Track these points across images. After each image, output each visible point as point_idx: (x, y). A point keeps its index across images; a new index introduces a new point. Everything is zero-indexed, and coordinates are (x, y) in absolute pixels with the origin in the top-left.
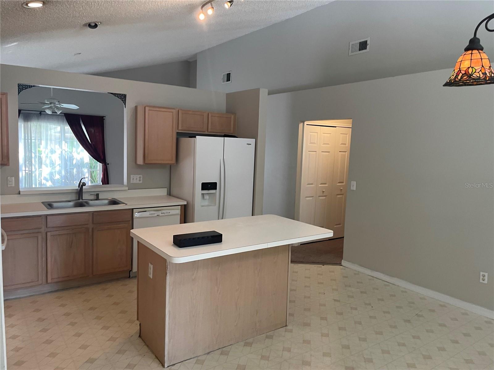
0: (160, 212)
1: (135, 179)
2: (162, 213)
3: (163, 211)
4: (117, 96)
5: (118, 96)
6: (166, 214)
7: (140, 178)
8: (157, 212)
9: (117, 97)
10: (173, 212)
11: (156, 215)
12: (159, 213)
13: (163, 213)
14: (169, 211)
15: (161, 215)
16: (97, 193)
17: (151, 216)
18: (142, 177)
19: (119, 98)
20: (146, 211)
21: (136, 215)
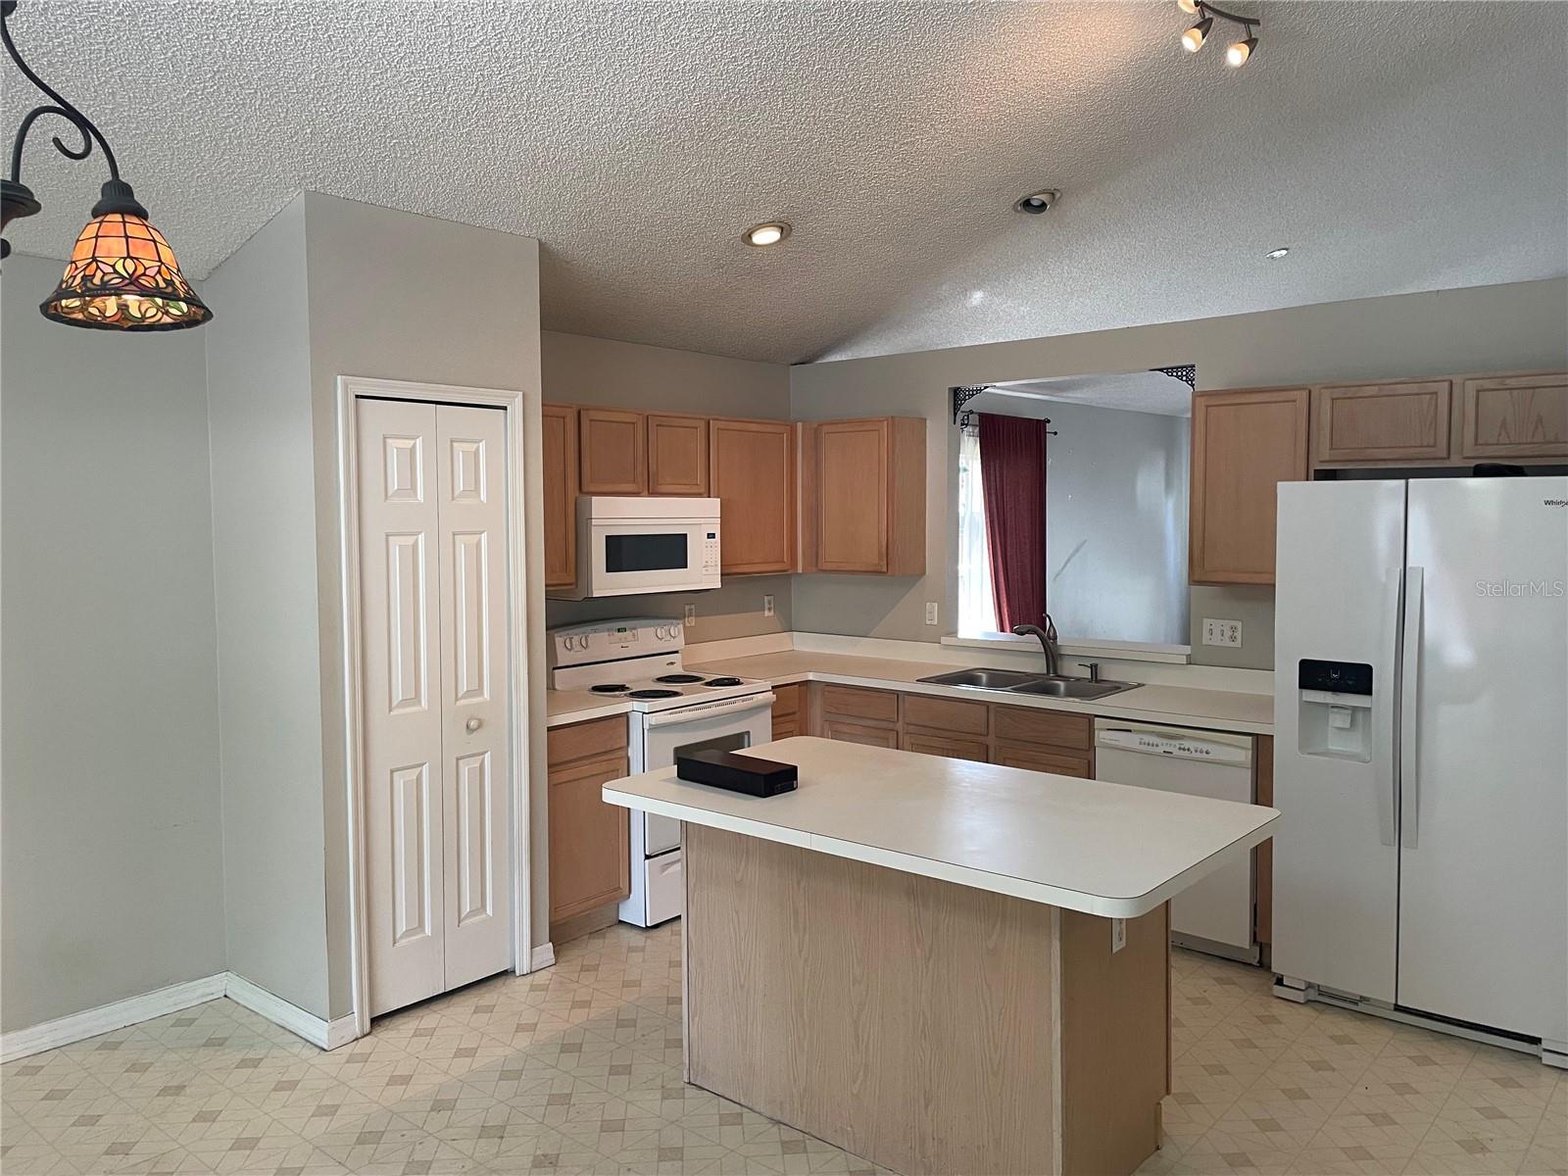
0: (1177, 743)
1: (1217, 632)
2: (1180, 749)
3: (1186, 744)
4: (1175, 374)
5: (1180, 374)
6: (1194, 755)
7: (1233, 629)
8: (1165, 741)
9: (1177, 376)
10: (1219, 753)
11: (1160, 750)
12: (1173, 746)
13: (1184, 749)
14: (1205, 747)
15: (1176, 752)
16: (1094, 661)
17: (1143, 748)
18: (1240, 629)
19: (1182, 379)
20: (1130, 731)
21: (1102, 736)
